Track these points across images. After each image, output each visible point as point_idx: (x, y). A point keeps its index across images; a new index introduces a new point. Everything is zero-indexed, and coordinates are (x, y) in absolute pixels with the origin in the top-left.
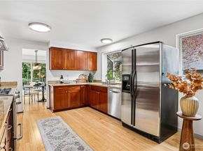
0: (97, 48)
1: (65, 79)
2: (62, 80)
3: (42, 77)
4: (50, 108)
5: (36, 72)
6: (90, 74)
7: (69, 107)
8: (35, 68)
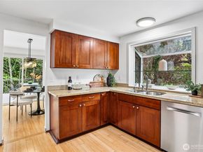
0: (120, 38)
1: (75, 82)
2: (70, 85)
3: (38, 78)
4: (50, 131)
5: (29, 70)
6: (110, 75)
7: (84, 130)
8: (27, 65)
